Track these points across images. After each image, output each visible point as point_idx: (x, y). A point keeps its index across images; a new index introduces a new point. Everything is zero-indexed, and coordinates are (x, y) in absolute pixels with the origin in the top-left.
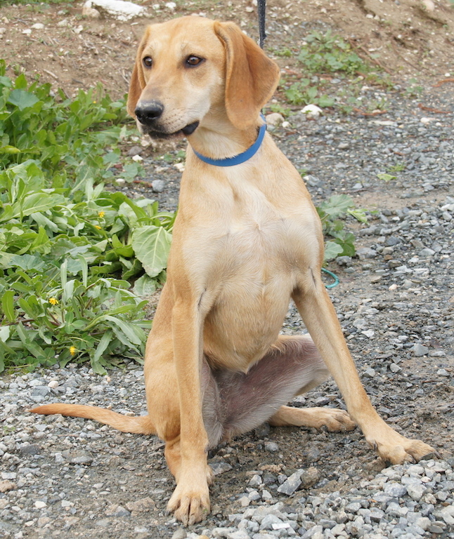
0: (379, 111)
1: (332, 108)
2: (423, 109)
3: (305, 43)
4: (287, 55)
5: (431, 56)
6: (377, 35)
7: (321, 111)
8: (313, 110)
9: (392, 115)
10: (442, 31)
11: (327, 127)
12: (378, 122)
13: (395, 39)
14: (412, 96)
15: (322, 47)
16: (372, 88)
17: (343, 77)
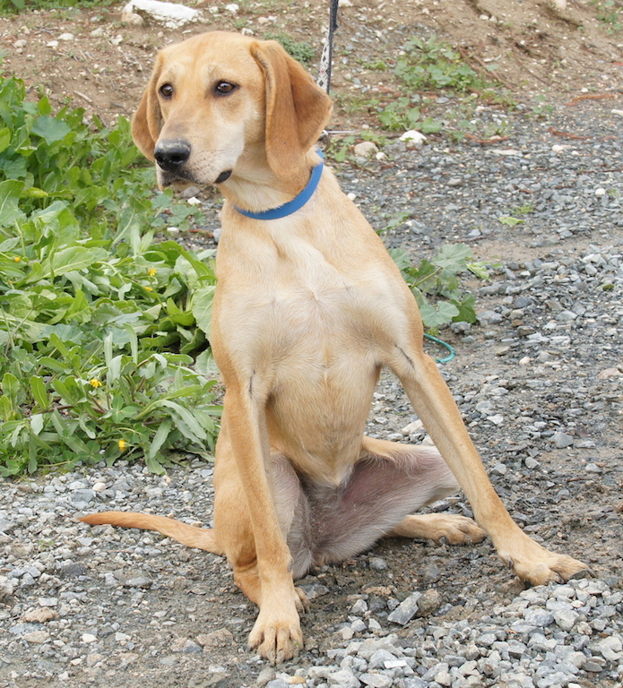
0: (498, 137)
1: (438, 135)
2: (555, 134)
3: (402, 53)
4: (380, 68)
5: (563, 66)
6: (494, 41)
7: (425, 138)
8: (415, 137)
9: (516, 142)
10: (576, 34)
11: (433, 158)
12: (497, 152)
13: (517, 45)
14: (540, 117)
15: (424, 58)
16: (488, 109)
17: (452, 94)
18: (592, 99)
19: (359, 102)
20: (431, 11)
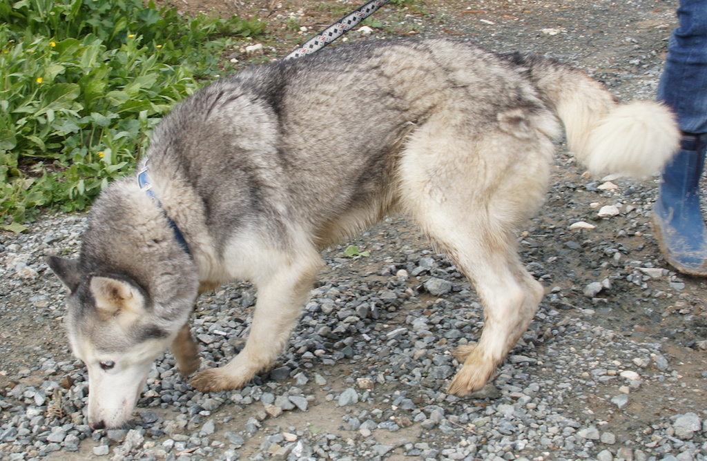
0: (413, 32)
1: (381, 29)
2: (446, 31)
7: (372, 31)
8: (367, 30)
14: (441, 22)
16: (412, 16)
17: (393, 7)
18: (473, 13)
19: (340, 9)
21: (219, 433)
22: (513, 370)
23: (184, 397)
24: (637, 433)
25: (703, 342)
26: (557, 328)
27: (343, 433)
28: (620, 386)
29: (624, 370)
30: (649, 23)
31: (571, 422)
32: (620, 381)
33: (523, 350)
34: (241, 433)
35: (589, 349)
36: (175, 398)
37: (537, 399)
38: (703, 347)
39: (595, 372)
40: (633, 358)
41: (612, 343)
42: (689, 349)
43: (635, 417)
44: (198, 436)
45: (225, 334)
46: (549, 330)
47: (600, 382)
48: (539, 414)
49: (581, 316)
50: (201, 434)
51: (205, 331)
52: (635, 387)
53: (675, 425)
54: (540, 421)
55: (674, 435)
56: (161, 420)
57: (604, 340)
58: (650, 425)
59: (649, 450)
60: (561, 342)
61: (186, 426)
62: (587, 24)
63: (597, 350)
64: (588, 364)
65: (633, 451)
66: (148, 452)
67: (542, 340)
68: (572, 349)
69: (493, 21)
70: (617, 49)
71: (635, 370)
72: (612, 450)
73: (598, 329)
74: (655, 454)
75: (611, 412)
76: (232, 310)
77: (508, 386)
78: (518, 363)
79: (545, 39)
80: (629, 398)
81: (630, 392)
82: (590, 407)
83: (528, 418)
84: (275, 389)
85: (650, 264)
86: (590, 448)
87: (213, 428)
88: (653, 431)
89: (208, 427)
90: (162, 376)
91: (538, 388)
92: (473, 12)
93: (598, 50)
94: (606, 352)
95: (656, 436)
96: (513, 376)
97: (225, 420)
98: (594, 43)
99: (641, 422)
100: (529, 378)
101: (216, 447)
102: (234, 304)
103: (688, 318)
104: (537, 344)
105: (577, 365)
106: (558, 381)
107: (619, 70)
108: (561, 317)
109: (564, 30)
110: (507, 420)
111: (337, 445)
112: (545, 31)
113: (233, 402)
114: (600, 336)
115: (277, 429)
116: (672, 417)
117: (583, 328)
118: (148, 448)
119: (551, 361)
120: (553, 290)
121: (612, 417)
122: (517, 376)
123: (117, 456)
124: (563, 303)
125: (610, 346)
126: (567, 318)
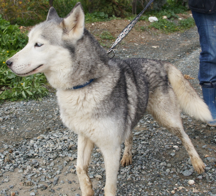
1: (105, 47)
2: (124, 47)
3: (102, 33)
6: (117, 32)
17: (109, 40)
20: (107, 27)
21: (55, 166)
22: (142, 146)
23: (45, 155)
24: (177, 164)
25: (197, 137)
26: (155, 133)
27: (92, 165)
28: (173, 150)
29: (174, 145)
30: (183, 44)
31: (158, 161)
32: (173, 148)
33: (145, 140)
34: (62, 165)
35: (164, 139)
36: (43, 155)
37: (148, 154)
38: (197, 138)
39: (166, 146)
40: (176, 142)
41: (171, 137)
42: (193, 139)
43: (177, 159)
44: (49, 167)
45: (58, 136)
46: (152, 134)
47: (167, 149)
48: (149, 158)
49: (162, 130)
50: (50, 166)
51: (52, 136)
52: (177, 150)
53: (188, 161)
54: (149, 161)
55: (188, 164)
56: (38, 162)
57: (168, 137)
58: (181, 161)
59: (181, 168)
60: (156, 137)
61: (46, 164)
62: (165, 45)
63: (166, 140)
64: (164, 144)
65: (176, 169)
66: (34, 171)
67: (150, 137)
68: (159, 139)
69: (138, 44)
70: (174, 52)
71: (177, 145)
72: (170, 169)
73: (166, 134)
74: (182, 169)
75: (170, 158)
76: (60, 129)
77: (140, 150)
78: (143, 144)
79: (153, 49)
80: (175, 153)
81: (176, 152)
82: (164, 156)
83: (146, 160)
84: (72, 152)
85: (182, 114)
86: (164, 168)
87: (54, 164)
88: (182, 163)
89: (52, 164)
90: (39, 149)
91: (149, 151)
92: (132, 42)
93: (168, 52)
94: (169, 140)
95: (183, 164)
96: (142, 147)
97: (57, 162)
98: (167, 50)
99: (179, 160)
100: (146, 148)
101: (54, 170)
102: (61, 128)
103: (193, 130)
104: (149, 138)
105: (161, 144)
106: (155, 149)
107: (174, 58)
108: (156, 130)
109: (159, 47)
110: (140, 160)
111: (90, 169)
112: (153, 47)
113: (59, 157)
114: (167, 135)
115: (73, 164)
116: (188, 159)
117: (162, 133)
118: (34, 170)
119: (153, 143)
120: (154, 122)
121: (170, 159)
122: (143, 148)
123: (25, 173)
124: (157, 126)
125: (170, 138)
126: (158, 130)
